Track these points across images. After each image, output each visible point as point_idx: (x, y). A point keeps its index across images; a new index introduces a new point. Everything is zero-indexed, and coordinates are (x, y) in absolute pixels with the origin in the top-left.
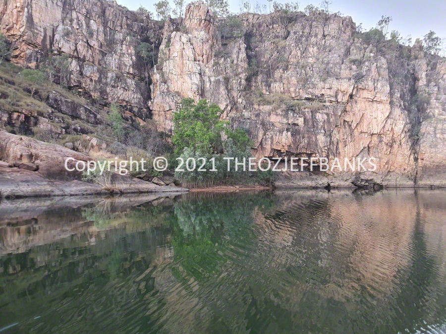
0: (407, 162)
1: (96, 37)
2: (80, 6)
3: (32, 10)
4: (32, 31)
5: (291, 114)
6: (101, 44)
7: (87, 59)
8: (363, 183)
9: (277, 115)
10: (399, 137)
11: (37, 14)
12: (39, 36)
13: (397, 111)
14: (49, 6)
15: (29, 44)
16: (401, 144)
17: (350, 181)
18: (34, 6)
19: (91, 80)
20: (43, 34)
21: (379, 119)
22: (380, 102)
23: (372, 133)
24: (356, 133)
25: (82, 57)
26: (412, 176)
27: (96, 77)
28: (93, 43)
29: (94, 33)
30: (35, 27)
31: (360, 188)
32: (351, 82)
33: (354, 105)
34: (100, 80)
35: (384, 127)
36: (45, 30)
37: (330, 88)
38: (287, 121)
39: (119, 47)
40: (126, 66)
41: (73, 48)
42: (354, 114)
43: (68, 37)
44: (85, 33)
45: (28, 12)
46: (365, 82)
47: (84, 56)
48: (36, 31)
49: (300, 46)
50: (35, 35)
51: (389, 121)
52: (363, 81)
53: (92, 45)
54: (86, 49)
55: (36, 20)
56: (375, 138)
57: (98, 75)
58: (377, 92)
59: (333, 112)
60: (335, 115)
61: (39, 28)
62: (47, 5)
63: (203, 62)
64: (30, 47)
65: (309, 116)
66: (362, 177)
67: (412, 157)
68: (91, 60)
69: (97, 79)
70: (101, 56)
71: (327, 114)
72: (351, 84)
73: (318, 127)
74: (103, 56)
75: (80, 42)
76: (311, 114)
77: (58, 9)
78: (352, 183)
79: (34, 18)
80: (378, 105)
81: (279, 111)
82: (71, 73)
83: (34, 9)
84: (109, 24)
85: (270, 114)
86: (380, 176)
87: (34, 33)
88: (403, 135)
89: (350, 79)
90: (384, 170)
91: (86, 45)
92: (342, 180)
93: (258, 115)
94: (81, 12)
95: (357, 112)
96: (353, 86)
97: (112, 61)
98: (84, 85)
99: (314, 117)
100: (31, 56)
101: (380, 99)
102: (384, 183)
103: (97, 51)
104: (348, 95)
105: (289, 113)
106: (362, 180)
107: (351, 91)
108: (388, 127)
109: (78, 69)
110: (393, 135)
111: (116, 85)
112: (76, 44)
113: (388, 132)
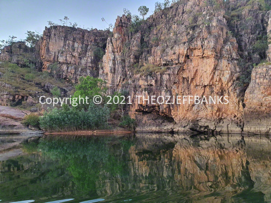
0: (237, 109)
1: (76, 51)
2: (71, 37)
3: (49, 45)
4: (48, 55)
5: (149, 78)
6: (80, 53)
7: (72, 63)
8: (202, 129)
9: (142, 80)
10: (227, 86)
11: (52, 46)
12: (52, 56)
13: (224, 63)
14: (57, 41)
15: (48, 61)
16: (229, 92)
17: (188, 127)
18: (50, 43)
19: (71, 74)
20: (53, 55)
21: (208, 72)
22: (208, 57)
23: (203, 85)
24: (192, 86)
25: (69, 63)
26: (241, 122)
27: (73, 72)
28: (75, 54)
29: (76, 49)
30: (50, 52)
31: (200, 133)
32: (186, 45)
33: (190, 63)
34: (75, 73)
35: (212, 78)
36: (55, 53)
37: (174, 54)
38: (147, 83)
39: (87, 53)
40: (88, 63)
41: (65, 59)
42: (189, 71)
43: (62, 54)
44: (70, 50)
45: (47, 47)
46: (195, 42)
47: (70, 62)
48: (50, 54)
49: (167, 26)
50: (50, 56)
51: (217, 73)
52: (193, 43)
53: (74, 55)
54: (71, 58)
55: (51, 49)
56: (207, 89)
57: (74, 71)
58: (205, 49)
59: (173, 72)
60: (174, 74)
61: (52, 53)
62: (56, 41)
63: (117, 52)
64: (48, 63)
65: (159, 77)
66: (200, 124)
67: (241, 103)
68: (74, 63)
69: (74, 72)
70: (79, 60)
71: (169, 74)
72: (186, 47)
73: (163, 85)
74: (80, 60)
75: (68, 55)
76: (160, 76)
77: (62, 42)
78: (190, 129)
79: (50, 48)
80: (207, 60)
81: (143, 77)
82: (64, 71)
83: (50, 44)
84: (85, 42)
85: (139, 80)
86: (213, 123)
87: (49, 55)
88: (230, 84)
89: (185, 43)
90: (215, 117)
91: (71, 56)
92: (181, 126)
93: (134, 81)
94: (71, 40)
95: (192, 69)
96: (186, 48)
97: (83, 62)
98: (68, 77)
99: (162, 78)
100: (49, 67)
101: (207, 54)
102: (218, 129)
103: (77, 58)
104: (184, 56)
105: (148, 77)
106: (201, 127)
107: (186, 52)
108: (216, 78)
109: (66, 69)
110: (222, 85)
111: (81, 74)
112: (66, 57)
113: (217, 83)
